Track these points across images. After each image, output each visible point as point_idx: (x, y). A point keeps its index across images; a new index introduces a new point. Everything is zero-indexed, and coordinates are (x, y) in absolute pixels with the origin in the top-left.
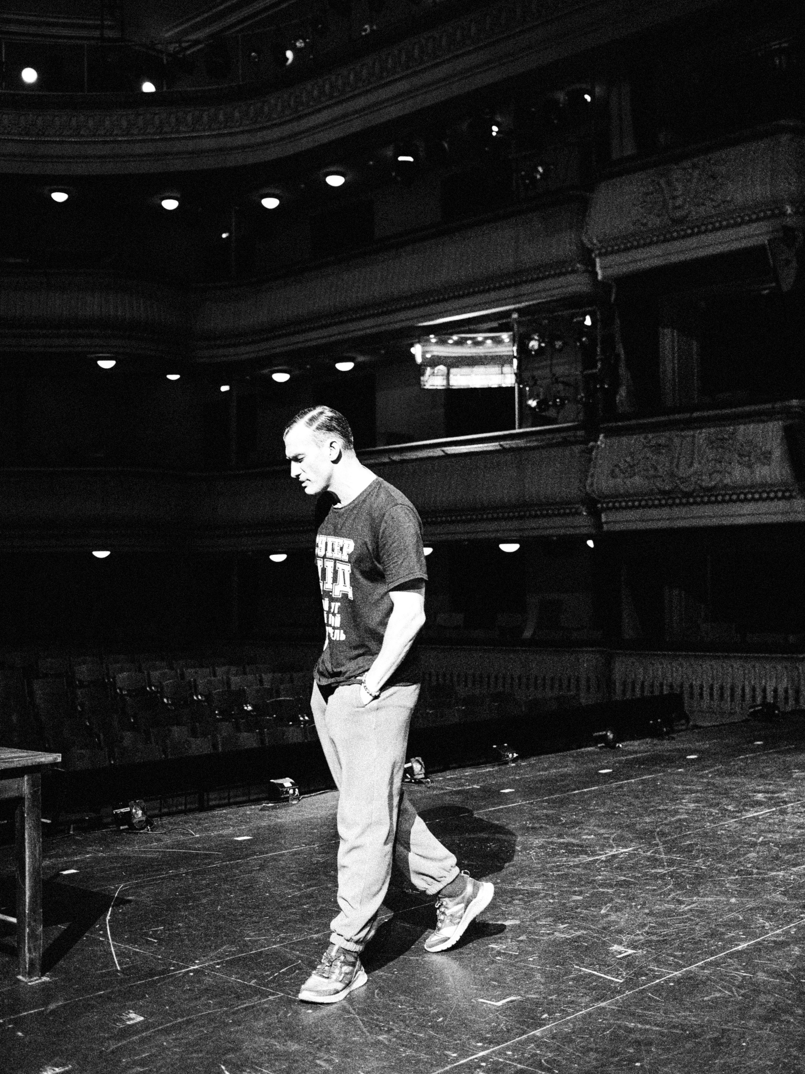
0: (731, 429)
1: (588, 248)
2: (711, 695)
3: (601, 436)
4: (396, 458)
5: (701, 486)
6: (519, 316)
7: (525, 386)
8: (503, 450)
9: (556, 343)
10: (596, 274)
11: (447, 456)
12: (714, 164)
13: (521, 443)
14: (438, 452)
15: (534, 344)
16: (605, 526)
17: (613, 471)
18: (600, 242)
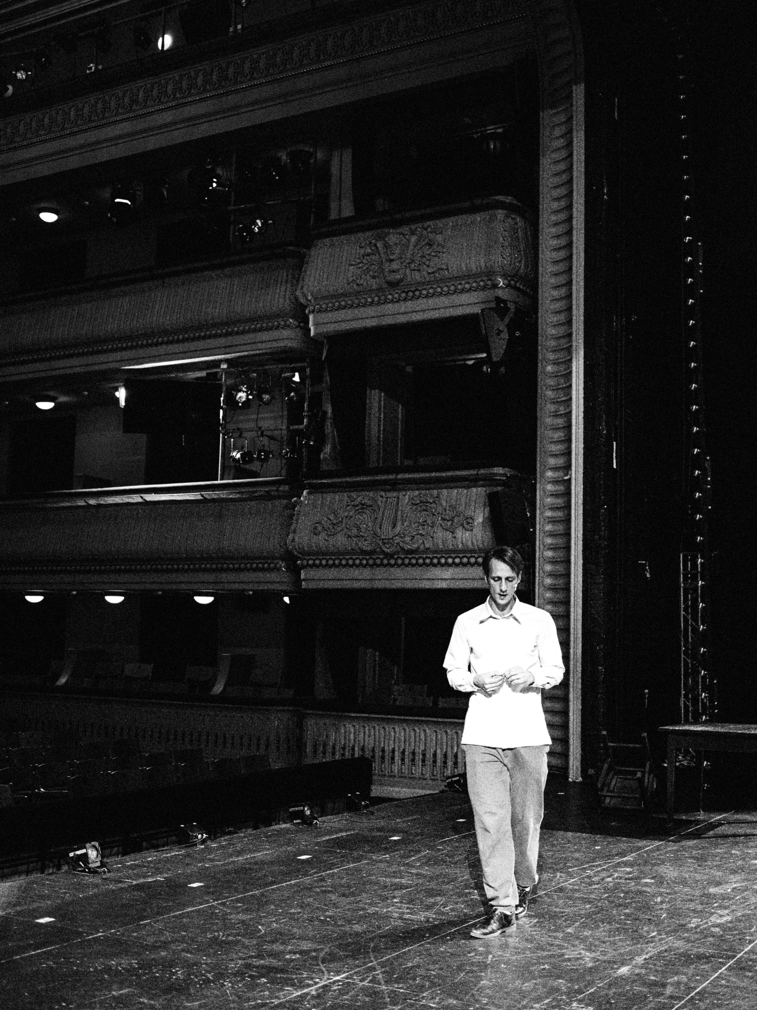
0: (435, 492)
1: (301, 304)
2: (403, 760)
3: (305, 493)
4: (92, 502)
5: (403, 549)
6: (228, 367)
7: (230, 438)
8: (204, 501)
9: (264, 396)
10: (310, 330)
11: (147, 503)
12: (431, 232)
13: (223, 494)
14: (136, 499)
15: (242, 396)
16: (303, 583)
17: (316, 528)
18: (315, 299)
